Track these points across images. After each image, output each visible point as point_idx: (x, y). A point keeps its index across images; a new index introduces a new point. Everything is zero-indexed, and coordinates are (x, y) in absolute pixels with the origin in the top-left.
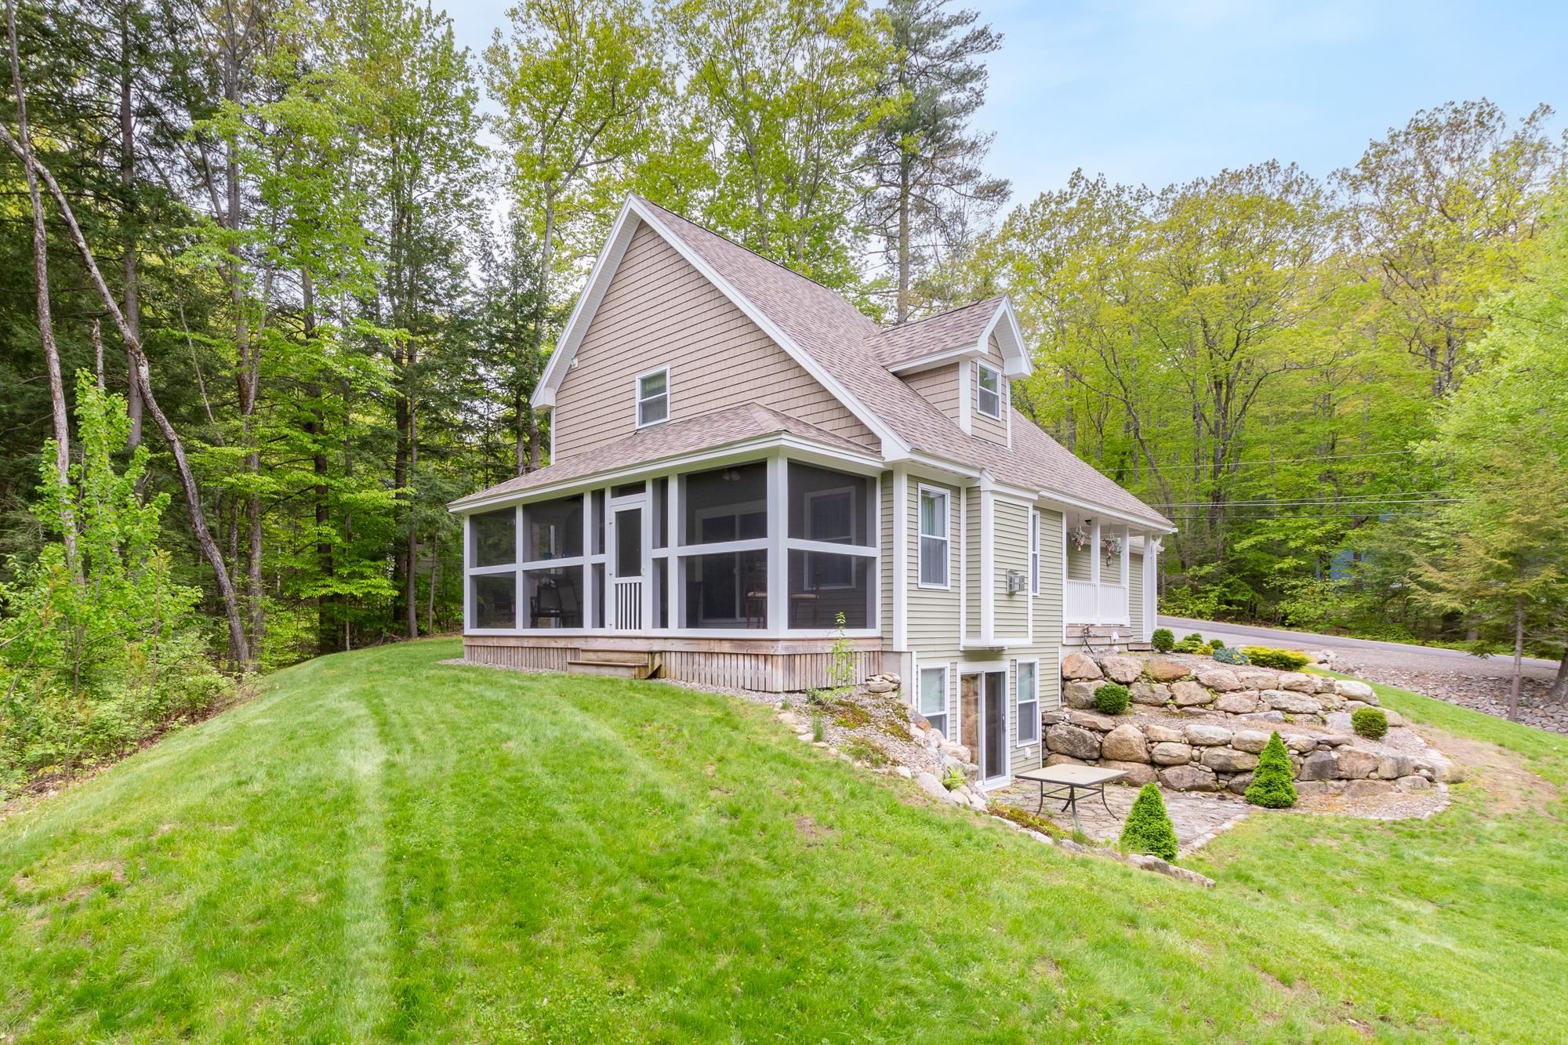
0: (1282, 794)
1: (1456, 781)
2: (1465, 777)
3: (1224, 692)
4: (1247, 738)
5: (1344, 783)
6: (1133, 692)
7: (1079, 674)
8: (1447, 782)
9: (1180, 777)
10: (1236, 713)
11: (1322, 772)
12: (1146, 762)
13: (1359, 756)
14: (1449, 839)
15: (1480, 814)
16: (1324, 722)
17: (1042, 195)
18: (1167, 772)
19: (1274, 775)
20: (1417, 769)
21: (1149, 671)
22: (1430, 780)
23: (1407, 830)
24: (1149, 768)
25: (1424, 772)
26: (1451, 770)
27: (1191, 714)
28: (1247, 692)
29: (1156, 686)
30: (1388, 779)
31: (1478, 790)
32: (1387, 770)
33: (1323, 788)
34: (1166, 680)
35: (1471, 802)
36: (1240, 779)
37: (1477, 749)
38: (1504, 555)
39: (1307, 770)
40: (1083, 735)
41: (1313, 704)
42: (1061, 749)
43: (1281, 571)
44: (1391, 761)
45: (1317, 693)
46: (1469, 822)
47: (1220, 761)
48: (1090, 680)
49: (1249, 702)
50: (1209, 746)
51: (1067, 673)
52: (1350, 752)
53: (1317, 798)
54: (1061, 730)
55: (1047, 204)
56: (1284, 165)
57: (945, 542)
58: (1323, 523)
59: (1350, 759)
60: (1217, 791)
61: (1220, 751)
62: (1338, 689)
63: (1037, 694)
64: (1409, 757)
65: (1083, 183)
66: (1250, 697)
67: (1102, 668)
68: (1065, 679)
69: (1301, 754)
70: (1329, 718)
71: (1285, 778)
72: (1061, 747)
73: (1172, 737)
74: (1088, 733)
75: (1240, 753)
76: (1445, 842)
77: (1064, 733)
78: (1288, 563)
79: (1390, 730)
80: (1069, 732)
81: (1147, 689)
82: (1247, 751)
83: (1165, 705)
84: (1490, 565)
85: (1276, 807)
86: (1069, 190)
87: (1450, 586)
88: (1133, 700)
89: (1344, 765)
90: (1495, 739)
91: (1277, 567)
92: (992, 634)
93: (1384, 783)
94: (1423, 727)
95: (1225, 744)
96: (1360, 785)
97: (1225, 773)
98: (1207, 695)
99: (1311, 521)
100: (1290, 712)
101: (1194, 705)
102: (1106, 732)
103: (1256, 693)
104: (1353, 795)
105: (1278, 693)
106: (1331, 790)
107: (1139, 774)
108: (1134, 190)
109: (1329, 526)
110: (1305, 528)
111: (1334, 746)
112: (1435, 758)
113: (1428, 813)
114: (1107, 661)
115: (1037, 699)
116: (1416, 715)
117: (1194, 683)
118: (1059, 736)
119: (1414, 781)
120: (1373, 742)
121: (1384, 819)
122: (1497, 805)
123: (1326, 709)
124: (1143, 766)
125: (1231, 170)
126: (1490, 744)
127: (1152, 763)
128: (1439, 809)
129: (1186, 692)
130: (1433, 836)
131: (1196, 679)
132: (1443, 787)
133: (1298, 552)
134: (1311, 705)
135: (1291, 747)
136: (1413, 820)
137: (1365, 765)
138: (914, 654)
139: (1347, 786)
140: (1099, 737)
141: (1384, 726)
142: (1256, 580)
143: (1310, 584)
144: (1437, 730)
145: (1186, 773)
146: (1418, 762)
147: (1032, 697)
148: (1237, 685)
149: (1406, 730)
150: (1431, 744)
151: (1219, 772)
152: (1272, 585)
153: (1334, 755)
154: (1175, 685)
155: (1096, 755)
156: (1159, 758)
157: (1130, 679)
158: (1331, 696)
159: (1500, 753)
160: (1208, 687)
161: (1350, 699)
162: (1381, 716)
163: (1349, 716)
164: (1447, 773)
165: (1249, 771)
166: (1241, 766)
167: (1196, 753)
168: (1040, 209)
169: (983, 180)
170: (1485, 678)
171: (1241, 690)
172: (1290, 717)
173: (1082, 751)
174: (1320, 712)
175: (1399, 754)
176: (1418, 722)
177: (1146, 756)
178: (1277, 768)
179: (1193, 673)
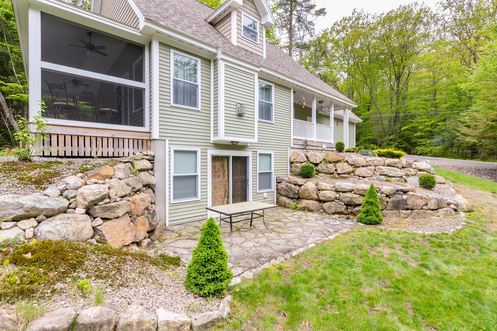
0: (373, 218)
1: (470, 211)
2: (475, 209)
3: (359, 167)
4: (361, 188)
5: (409, 211)
6: (319, 168)
7: (297, 160)
8: (465, 212)
9: (330, 207)
10: (364, 177)
11: (397, 206)
12: (316, 200)
13: (417, 197)
14: (462, 249)
15: (483, 231)
16: (406, 181)
17: (344, 18)
18: (325, 205)
19: (370, 207)
20: (449, 204)
21: (326, 158)
22: (455, 210)
23: (438, 241)
24: (317, 203)
25: (452, 206)
26: (467, 205)
27: (343, 177)
28: (369, 167)
29: (329, 165)
30: (433, 210)
31: (482, 216)
32: (432, 205)
33: (398, 214)
34: (334, 162)
35: (478, 223)
36: (357, 208)
37: (481, 194)
38: (493, 121)
39: (390, 204)
40: (291, 187)
41: (400, 172)
42: (284, 194)
43: (416, 137)
44: (434, 200)
45: (403, 168)
46: (476, 236)
47: (348, 199)
48: (301, 163)
49: (370, 172)
50: (344, 192)
51: (292, 160)
52: (413, 195)
53: (394, 219)
54: (283, 185)
55: (345, 20)
56: (420, 3)
57: (197, 86)
58: (431, 121)
59: (413, 199)
60: (347, 214)
61: (348, 195)
62: (414, 166)
63: (273, 169)
64: (445, 198)
65: (356, 13)
66: (370, 169)
67: (307, 157)
68: (292, 163)
69: (387, 196)
70: (408, 179)
71: (375, 209)
72: (283, 193)
73: (328, 188)
74: (293, 186)
75: (357, 196)
76: (460, 251)
77: (284, 186)
78: (419, 134)
79: (437, 185)
80: (287, 186)
81: (325, 166)
82: (360, 195)
83: (333, 174)
84: (488, 124)
85: (370, 224)
86: (352, 16)
87: (472, 134)
88: (318, 172)
89: (409, 202)
90: (490, 190)
91: (415, 135)
92: (223, 134)
93: (430, 211)
94: (456, 184)
95: (351, 191)
96: (417, 213)
97: (351, 205)
98: (351, 169)
99: (427, 120)
100: (389, 176)
101: (345, 174)
102: (301, 186)
103: (373, 168)
104: (413, 218)
105: (384, 167)
106: (402, 215)
107: (312, 206)
108: (372, 15)
109: (433, 122)
110: (424, 122)
111: (405, 192)
112: (460, 199)
113: (453, 230)
114: (309, 154)
115: (273, 170)
116: (454, 179)
117: (346, 164)
118: (282, 188)
119: (447, 211)
120: (428, 191)
121: (426, 233)
122: (492, 225)
123: (407, 175)
124: (315, 202)
125: (403, 5)
126: (488, 192)
127: (319, 201)
128: (459, 227)
129: (342, 167)
130: (454, 246)
131: (347, 162)
132: (462, 214)
133: (421, 131)
134: (400, 173)
135: (382, 193)
136: (443, 234)
137: (421, 202)
138: (167, 142)
139: (411, 213)
140: (298, 188)
141: (434, 183)
142: (408, 140)
143: (426, 141)
144: (462, 186)
145: (333, 206)
146: (449, 201)
147: (271, 170)
148: (365, 164)
149: (446, 185)
150: (458, 192)
151: (348, 205)
152: (413, 141)
153: (405, 197)
154: (337, 165)
155: (296, 196)
156: (321, 198)
157: (318, 162)
158: (410, 169)
159: (493, 196)
160: (352, 165)
161: (420, 171)
162: (433, 178)
163: (417, 179)
164: (464, 207)
165: (359, 205)
166: (357, 202)
167: (338, 195)
168: (343, 22)
169: (317, 8)
170: (486, 169)
171: (367, 166)
172: (388, 179)
173: (291, 195)
174: (404, 177)
175: (439, 197)
176: (454, 182)
177: (316, 197)
178: (371, 203)
179: (346, 159)
